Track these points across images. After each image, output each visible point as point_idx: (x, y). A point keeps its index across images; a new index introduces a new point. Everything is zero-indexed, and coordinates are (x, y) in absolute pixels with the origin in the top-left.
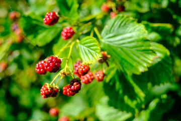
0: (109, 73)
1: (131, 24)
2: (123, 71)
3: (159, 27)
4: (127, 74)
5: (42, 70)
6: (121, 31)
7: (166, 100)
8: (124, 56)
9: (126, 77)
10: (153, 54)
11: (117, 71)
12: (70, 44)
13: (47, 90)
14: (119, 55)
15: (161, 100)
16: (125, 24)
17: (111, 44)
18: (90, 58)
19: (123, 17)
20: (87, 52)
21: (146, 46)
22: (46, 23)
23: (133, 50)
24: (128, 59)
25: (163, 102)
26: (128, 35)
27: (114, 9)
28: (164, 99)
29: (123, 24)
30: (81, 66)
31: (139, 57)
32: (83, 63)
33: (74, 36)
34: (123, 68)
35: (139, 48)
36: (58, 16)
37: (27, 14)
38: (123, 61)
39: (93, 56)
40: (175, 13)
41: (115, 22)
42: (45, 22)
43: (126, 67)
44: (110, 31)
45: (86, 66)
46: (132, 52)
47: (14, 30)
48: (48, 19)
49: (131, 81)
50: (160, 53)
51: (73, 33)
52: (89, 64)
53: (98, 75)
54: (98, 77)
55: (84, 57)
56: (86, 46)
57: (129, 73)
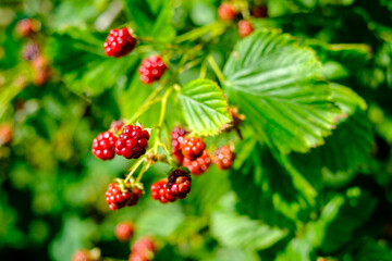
1: (287, 49)
2: (270, 145)
4: (278, 151)
5: (105, 152)
6: (266, 63)
7: (359, 200)
8: (274, 115)
9: (276, 156)
10: (334, 109)
11: (258, 145)
12: (160, 94)
13: (120, 193)
14: (262, 114)
15: (347, 200)
16: (274, 48)
17: (246, 91)
18: (207, 124)
19: (270, 33)
20: (199, 110)
21: (320, 94)
22: (110, 54)
23: (292, 102)
24: (281, 121)
25: (353, 204)
26: (281, 72)
27: (246, 14)
28: (354, 198)
29: (269, 49)
30: (189, 141)
31: (304, 117)
32: (191, 135)
34: (271, 140)
35: (305, 99)
36: (134, 36)
38: (272, 126)
39: (211, 119)
41: (253, 44)
42: (109, 49)
43: (277, 138)
44: (242, 64)
45: (199, 140)
46: (290, 107)
48: (114, 44)
49: (288, 166)
51: (163, 69)
52: (203, 137)
53: (221, 157)
54: (221, 161)
55: (193, 122)
56: (198, 100)
57: (283, 150)
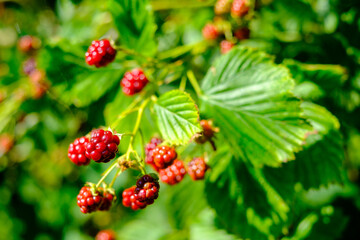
0: (216, 163)
1: (262, 66)
2: (244, 159)
3: (318, 72)
4: (252, 166)
5: (80, 156)
6: (242, 79)
7: (332, 217)
8: (247, 130)
9: (251, 171)
10: (306, 126)
11: (233, 160)
12: (138, 104)
13: (91, 196)
14: (236, 128)
15: (321, 217)
16: (250, 65)
17: (221, 105)
18: (179, 134)
19: (246, 51)
20: (173, 121)
21: (292, 111)
22: (91, 63)
23: (266, 117)
24: (255, 136)
25: (326, 221)
26: (255, 88)
27: (228, 35)
28: (327, 216)
29: (245, 66)
30: (160, 149)
31: (277, 133)
32: (164, 144)
33: (148, 88)
34: (245, 155)
35: (278, 115)
36: (115, 47)
37: (54, 41)
38: (245, 140)
39: (184, 129)
40: (352, 44)
41: (230, 61)
42: (90, 59)
43: (251, 153)
44: (218, 80)
45: (170, 149)
46: (263, 122)
47: (29, 73)
48: (95, 54)
49: (262, 180)
50: (321, 123)
51: (145, 82)
52: (175, 146)
53: (194, 167)
54: (195, 172)
55: (166, 131)
56: (171, 111)
57: (257, 164)
